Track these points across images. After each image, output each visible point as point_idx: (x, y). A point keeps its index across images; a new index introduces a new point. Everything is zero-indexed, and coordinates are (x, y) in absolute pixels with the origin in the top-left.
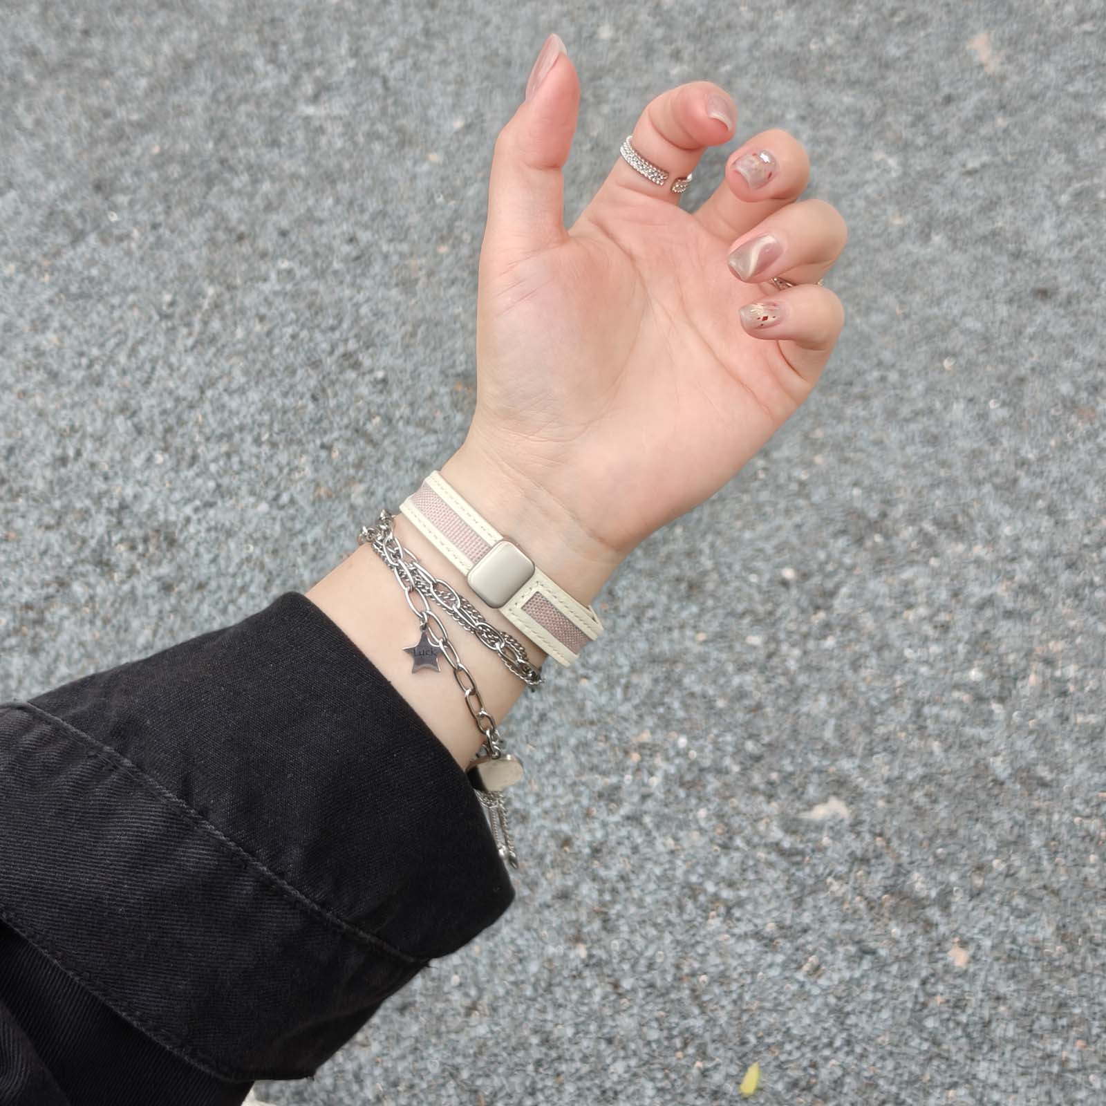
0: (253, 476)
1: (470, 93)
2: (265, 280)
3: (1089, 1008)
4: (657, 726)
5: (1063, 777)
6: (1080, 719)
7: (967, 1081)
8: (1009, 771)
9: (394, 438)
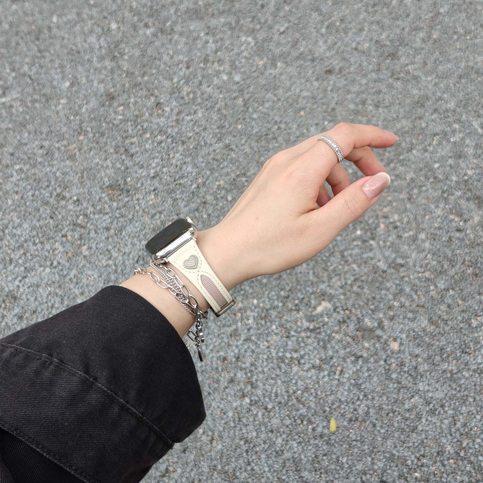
0: (38, 258)
1: (68, 70)
2: (12, 176)
3: (453, 346)
4: (243, 299)
5: (408, 260)
6: (406, 235)
7: (417, 393)
8: (387, 265)
9: (91, 222)
